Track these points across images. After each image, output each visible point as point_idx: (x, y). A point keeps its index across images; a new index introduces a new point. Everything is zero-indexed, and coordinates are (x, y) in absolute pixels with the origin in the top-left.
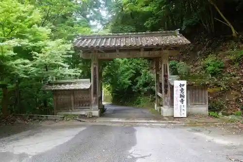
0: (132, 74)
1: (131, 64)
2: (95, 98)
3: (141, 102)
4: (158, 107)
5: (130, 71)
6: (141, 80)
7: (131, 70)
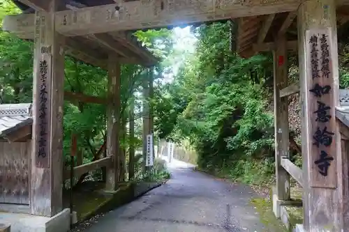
0: (227, 113)
1: (226, 94)
2: (41, 171)
3: (246, 171)
4: (283, 208)
5: (222, 106)
6: (245, 126)
7: (225, 104)
